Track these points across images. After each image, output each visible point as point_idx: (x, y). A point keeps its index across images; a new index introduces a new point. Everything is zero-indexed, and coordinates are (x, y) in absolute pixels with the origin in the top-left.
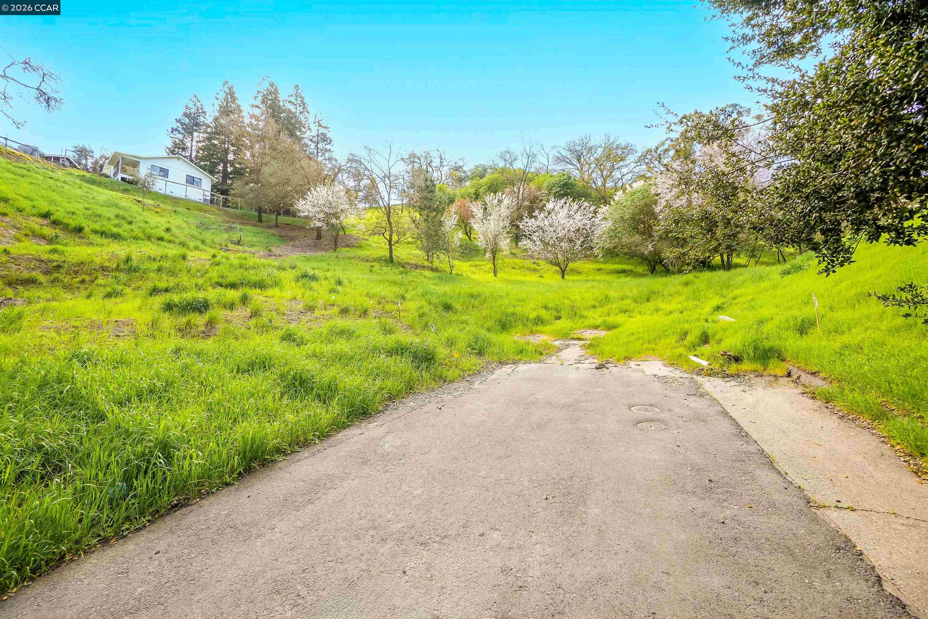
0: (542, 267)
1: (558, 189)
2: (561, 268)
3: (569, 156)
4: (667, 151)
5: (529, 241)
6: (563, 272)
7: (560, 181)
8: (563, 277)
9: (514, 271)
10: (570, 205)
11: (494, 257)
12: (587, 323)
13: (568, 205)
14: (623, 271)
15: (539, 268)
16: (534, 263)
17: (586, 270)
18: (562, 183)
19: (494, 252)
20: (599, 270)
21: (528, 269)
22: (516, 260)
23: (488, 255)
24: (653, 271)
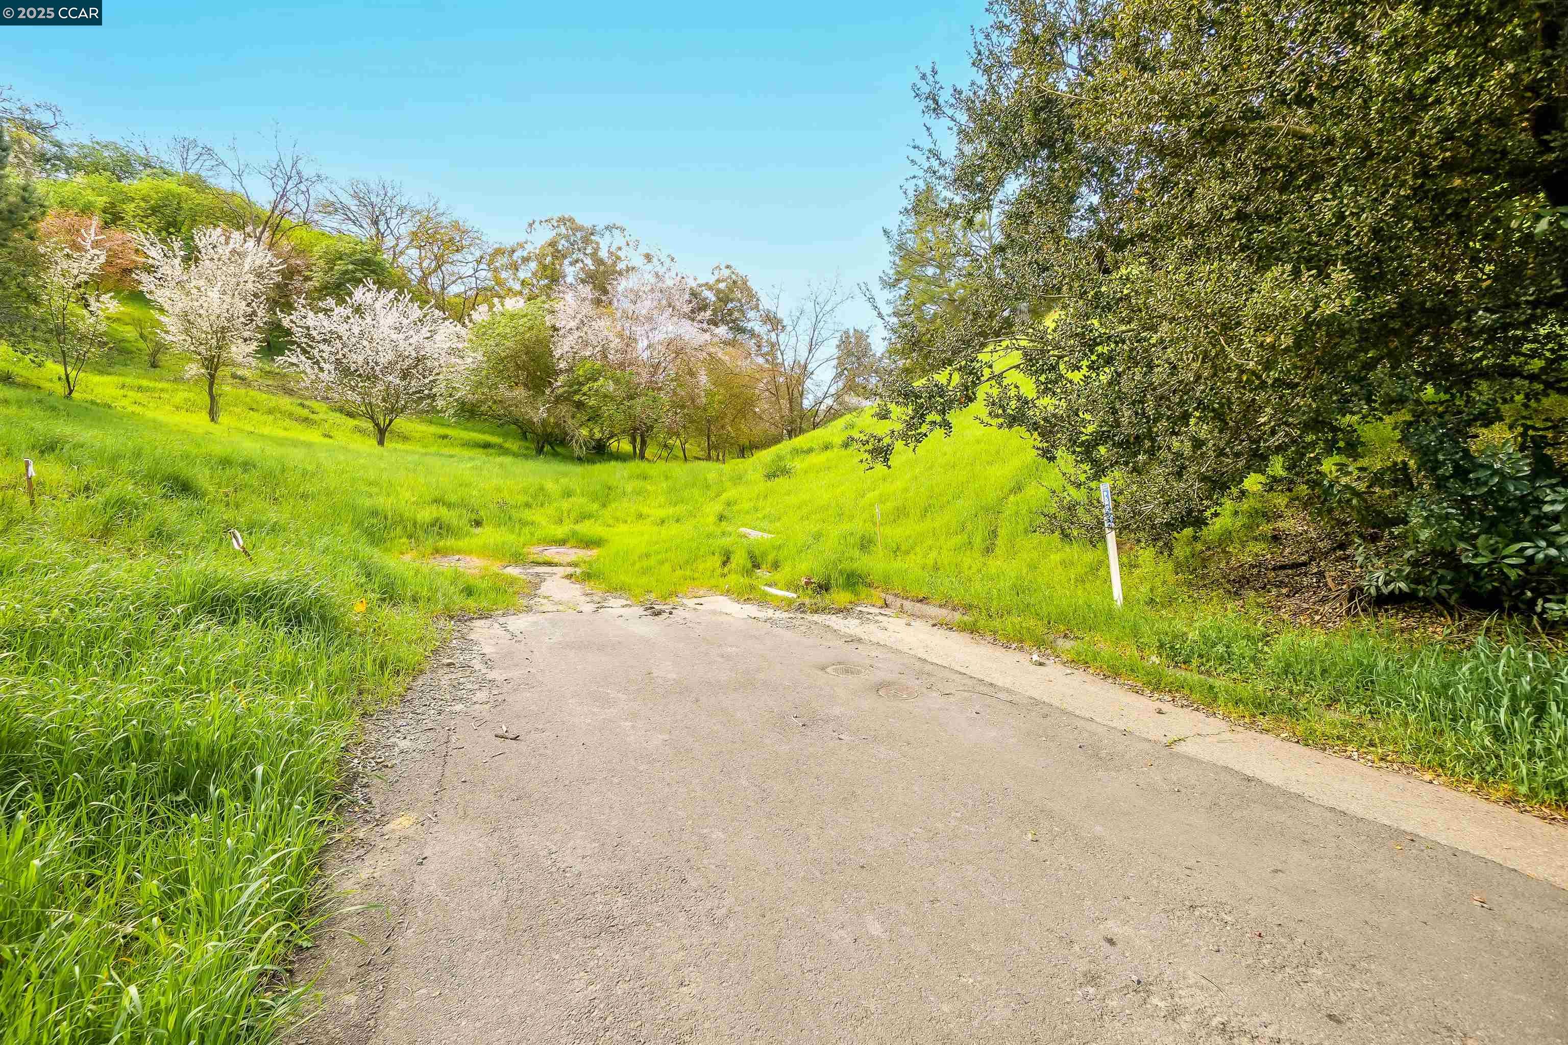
0: (321, 416)
1: (351, 267)
2: (377, 425)
3: (354, 208)
4: (526, 260)
5: (303, 358)
6: (382, 434)
7: (354, 252)
8: (381, 442)
9: (255, 415)
11: (212, 377)
12: (539, 534)
14: (486, 446)
15: (315, 417)
16: (302, 405)
17: (421, 436)
18: (358, 257)
19: (212, 364)
20: (444, 437)
21: (290, 415)
23: (194, 369)
24: (540, 451)
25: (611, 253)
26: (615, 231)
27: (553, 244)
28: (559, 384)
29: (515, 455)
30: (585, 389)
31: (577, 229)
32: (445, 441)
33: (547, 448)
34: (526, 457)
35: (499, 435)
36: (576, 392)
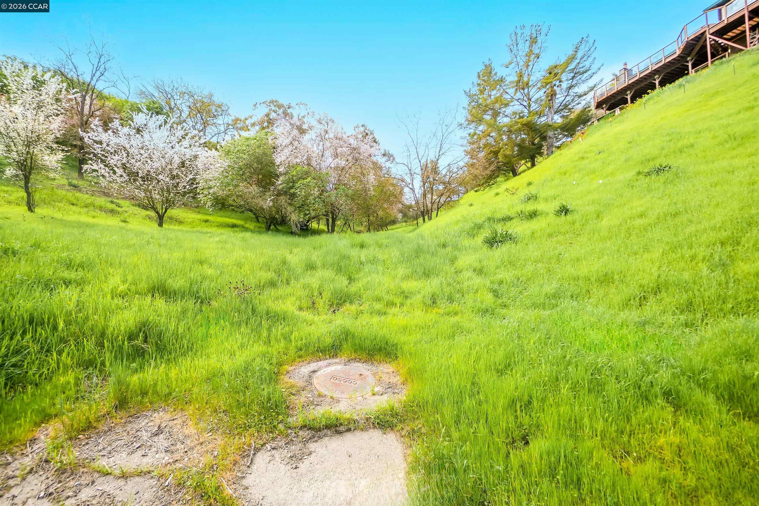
0: (125, 209)
2: (157, 213)
5: (101, 165)
6: (160, 219)
8: (160, 225)
9: (74, 208)
10: (172, 127)
11: (27, 177)
13: (168, 126)
15: (119, 209)
16: (112, 202)
17: (191, 220)
20: (206, 221)
21: (101, 208)
22: (78, 195)
24: (268, 229)
25: (299, 120)
26: (301, 106)
27: (267, 115)
28: (280, 182)
29: (252, 231)
30: (297, 185)
31: (280, 106)
32: (207, 224)
33: (272, 227)
34: (260, 232)
35: (242, 220)
36: (292, 188)
